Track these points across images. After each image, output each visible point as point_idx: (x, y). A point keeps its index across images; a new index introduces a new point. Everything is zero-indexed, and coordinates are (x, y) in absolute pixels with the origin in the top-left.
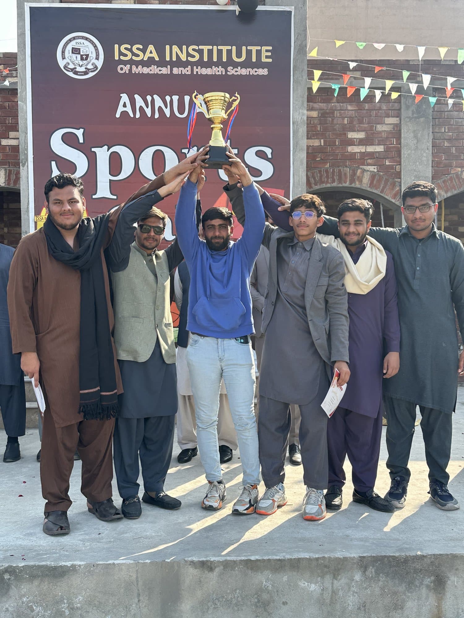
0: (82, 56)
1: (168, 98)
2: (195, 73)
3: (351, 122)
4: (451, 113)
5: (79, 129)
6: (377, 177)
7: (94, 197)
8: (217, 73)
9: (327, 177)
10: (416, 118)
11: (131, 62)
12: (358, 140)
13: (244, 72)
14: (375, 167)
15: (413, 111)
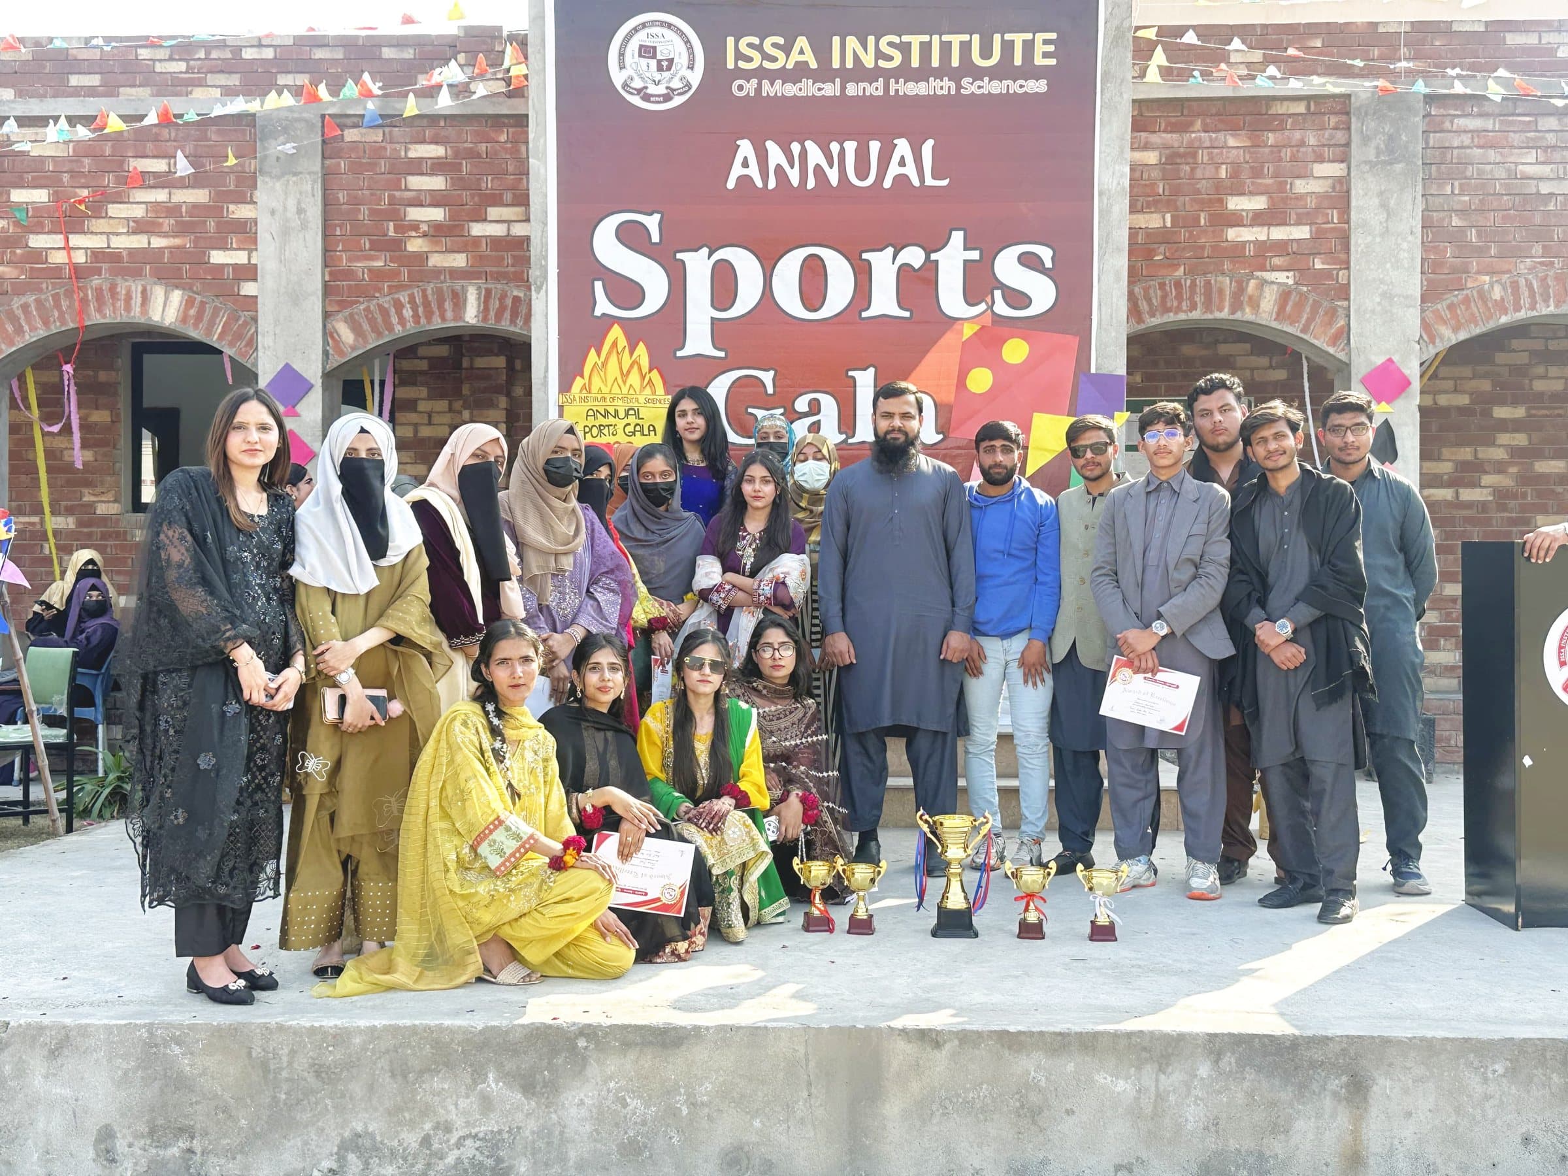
0: (659, 62)
1: (835, 147)
2: (892, 93)
3: (1235, 175)
4: (1468, 151)
5: (651, 214)
6: (1294, 297)
7: (679, 354)
8: (939, 92)
9: (1179, 297)
10: (1384, 163)
11: (760, 73)
12: (1250, 215)
13: (996, 87)
14: (1291, 274)
15: (1377, 148)
